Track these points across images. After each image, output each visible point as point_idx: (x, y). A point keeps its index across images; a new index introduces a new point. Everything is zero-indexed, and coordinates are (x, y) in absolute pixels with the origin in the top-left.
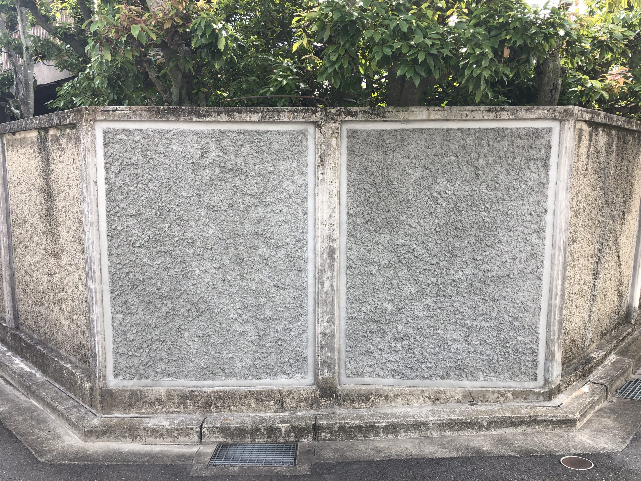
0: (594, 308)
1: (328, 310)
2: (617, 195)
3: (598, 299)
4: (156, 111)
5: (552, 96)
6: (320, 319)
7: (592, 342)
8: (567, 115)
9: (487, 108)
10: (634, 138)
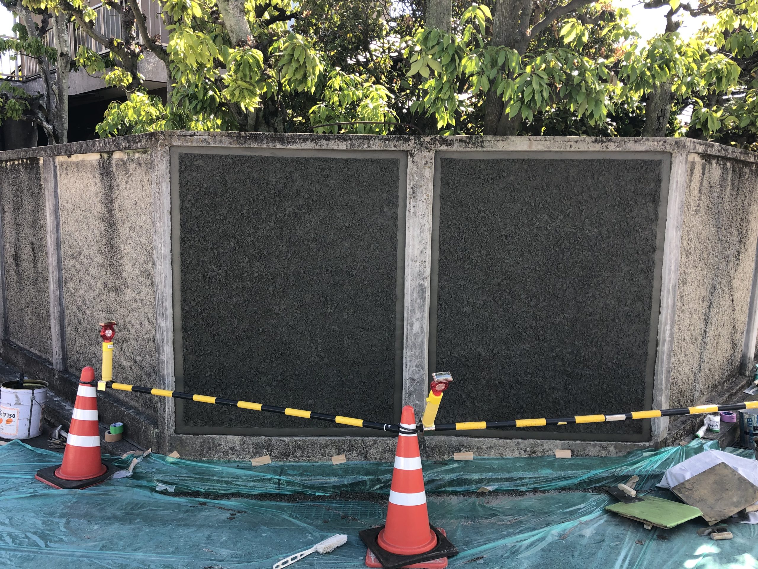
0: (705, 357)
1: (417, 354)
2: (732, 233)
3: (709, 347)
4: (237, 137)
5: (660, 123)
6: (409, 364)
7: (702, 394)
8: (678, 147)
9: (593, 138)
10: (751, 170)
